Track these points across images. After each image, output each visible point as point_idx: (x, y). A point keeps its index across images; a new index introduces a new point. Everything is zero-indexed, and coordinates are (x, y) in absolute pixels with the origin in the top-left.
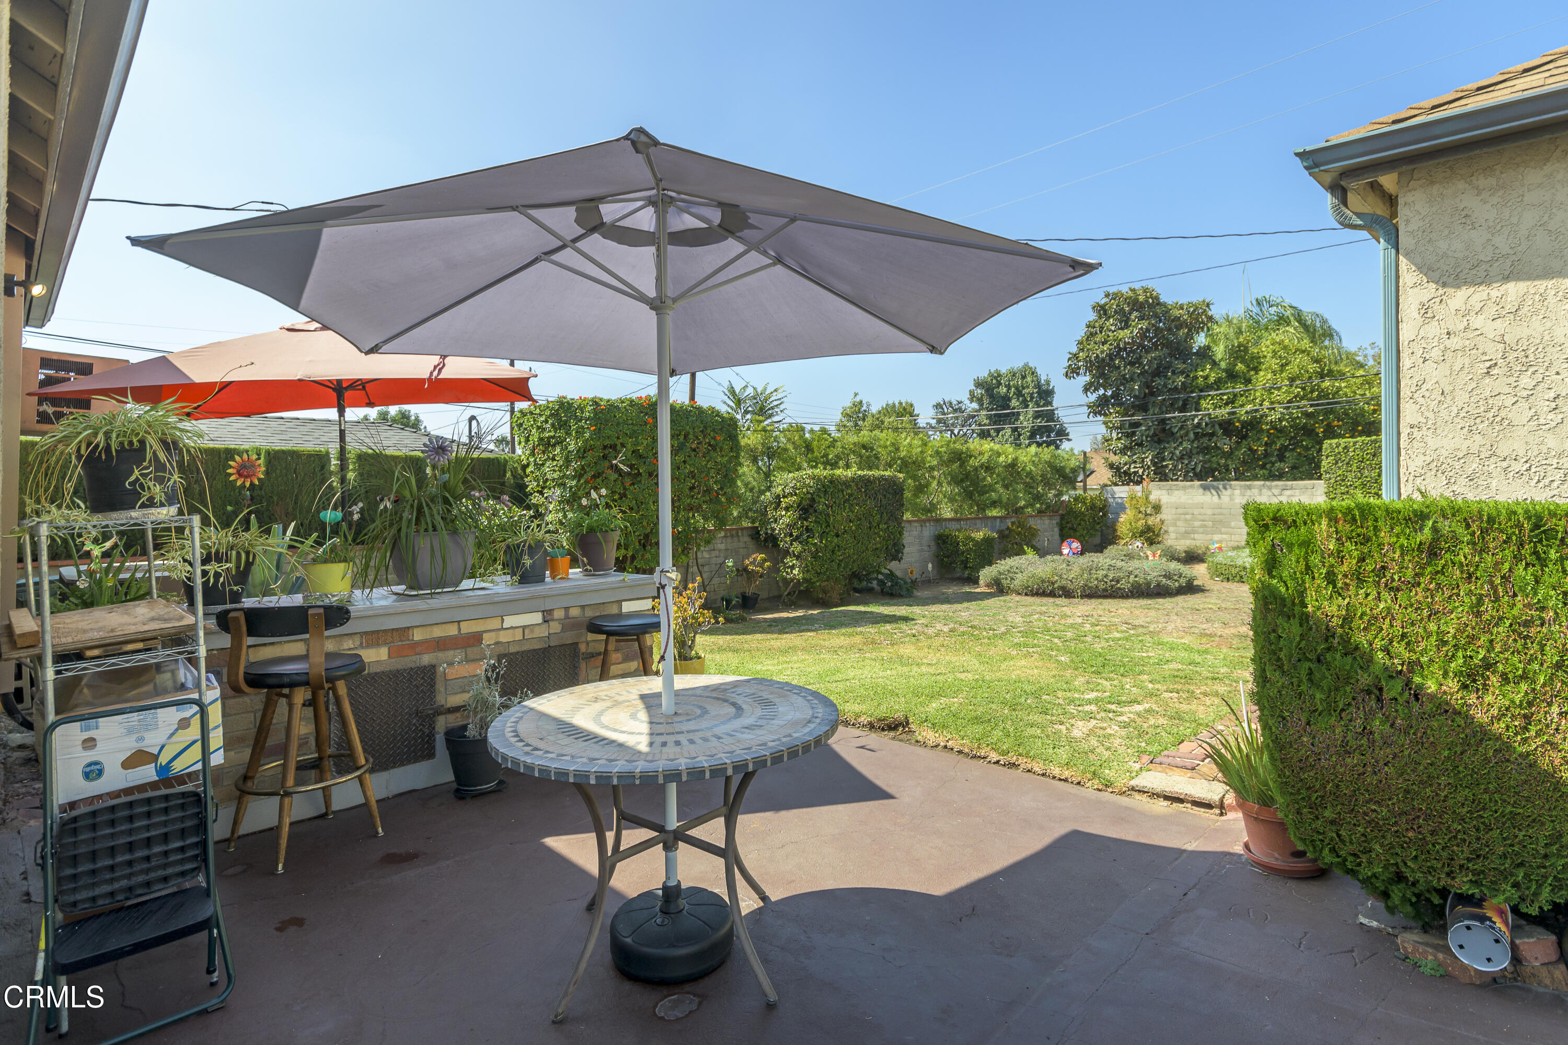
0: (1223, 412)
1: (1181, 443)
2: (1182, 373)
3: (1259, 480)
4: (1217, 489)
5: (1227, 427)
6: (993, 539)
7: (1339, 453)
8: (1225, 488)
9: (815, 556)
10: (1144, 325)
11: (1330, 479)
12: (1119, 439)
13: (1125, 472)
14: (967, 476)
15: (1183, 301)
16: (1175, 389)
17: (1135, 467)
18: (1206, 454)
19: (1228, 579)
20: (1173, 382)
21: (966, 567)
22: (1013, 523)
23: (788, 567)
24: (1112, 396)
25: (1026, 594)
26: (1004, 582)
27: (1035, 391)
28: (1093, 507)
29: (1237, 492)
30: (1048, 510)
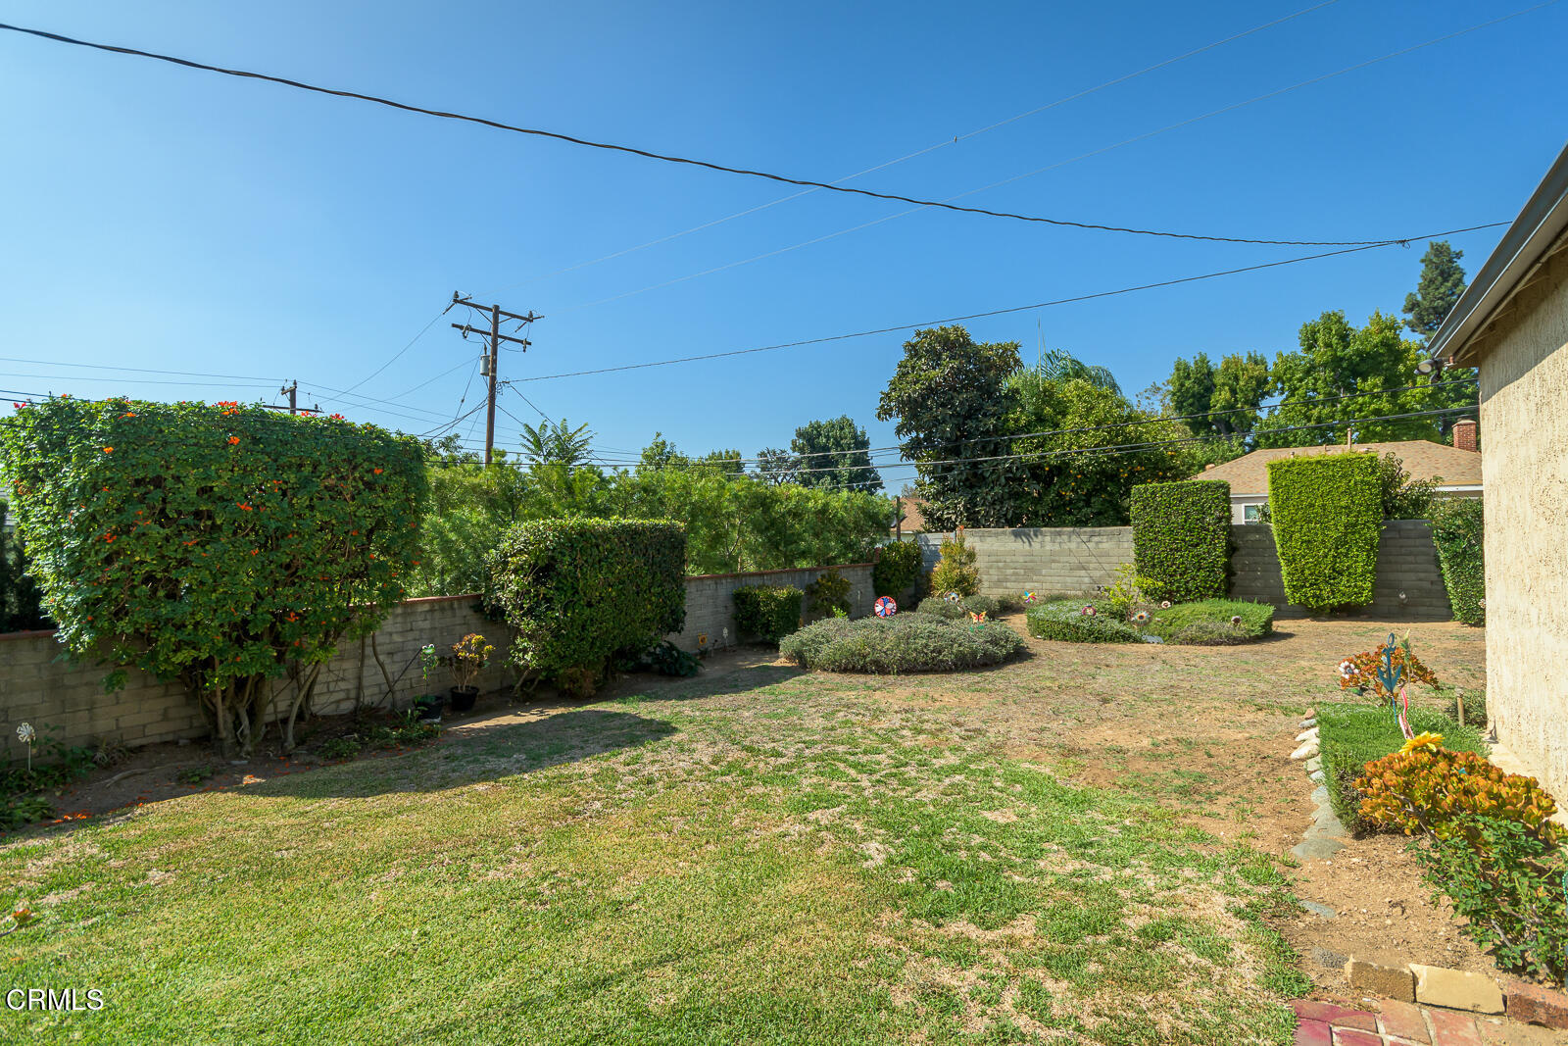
0: (1035, 455)
1: (993, 488)
2: (993, 415)
3: (1067, 526)
4: (1028, 536)
5: (1035, 471)
6: (800, 596)
7: (1147, 498)
8: (1036, 536)
9: (557, 636)
10: (955, 364)
11: (1139, 525)
12: (932, 484)
13: (939, 519)
14: (773, 523)
15: (993, 342)
16: (987, 433)
17: (948, 513)
18: (1017, 500)
19: (1051, 638)
20: (985, 425)
21: (768, 632)
22: (823, 576)
23: (520, 651)
24: (925, 439)
25: (833, 671)
26: (807, 655)
27: (852, 441)
28: (907, 556)
29: (1048, 538)
30: (861, 559)
